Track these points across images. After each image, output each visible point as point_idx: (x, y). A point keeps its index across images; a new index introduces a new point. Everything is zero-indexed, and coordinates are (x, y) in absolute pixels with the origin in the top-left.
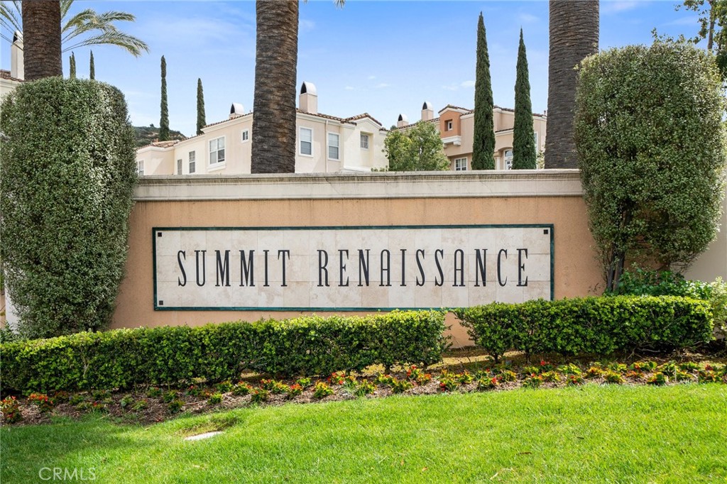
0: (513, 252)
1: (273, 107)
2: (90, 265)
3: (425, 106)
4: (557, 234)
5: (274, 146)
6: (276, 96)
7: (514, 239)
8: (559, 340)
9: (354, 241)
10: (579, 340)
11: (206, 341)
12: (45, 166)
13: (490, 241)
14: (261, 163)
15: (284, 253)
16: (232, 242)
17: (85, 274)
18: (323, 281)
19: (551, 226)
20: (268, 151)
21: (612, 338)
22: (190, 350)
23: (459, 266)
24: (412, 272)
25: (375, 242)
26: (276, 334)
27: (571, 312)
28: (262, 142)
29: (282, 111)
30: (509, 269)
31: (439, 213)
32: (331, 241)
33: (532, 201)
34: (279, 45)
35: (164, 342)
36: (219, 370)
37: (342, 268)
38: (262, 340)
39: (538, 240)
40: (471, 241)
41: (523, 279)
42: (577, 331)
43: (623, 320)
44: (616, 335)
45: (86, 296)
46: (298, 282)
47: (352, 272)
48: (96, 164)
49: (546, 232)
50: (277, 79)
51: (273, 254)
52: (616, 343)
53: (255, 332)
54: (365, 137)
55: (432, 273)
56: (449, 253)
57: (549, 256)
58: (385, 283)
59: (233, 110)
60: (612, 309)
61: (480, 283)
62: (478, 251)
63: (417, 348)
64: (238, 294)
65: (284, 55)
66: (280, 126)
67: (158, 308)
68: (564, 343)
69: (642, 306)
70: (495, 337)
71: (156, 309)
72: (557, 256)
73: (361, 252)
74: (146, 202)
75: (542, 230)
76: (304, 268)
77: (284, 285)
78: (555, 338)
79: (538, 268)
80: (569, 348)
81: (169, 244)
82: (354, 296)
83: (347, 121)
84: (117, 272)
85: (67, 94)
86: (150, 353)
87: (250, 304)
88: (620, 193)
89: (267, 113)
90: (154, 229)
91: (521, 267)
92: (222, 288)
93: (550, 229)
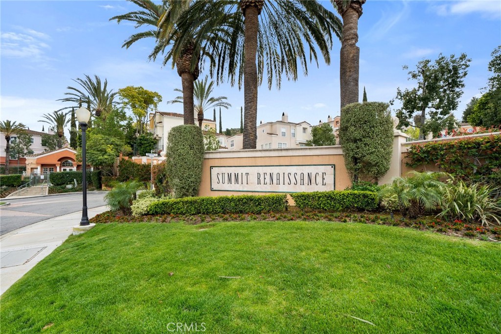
0: (321, 174)
1: (249, 128)
2: (190, 178)
3: (329, 117)
4: (336, 167)
5: (249, 140)
6: (250, 124)
7: (321, 169)
8: (322, 205)
9: (268, 170)
10: (328, 205)
11: (215, 201)
12: (177, 150)
13: (313, 170)
14: (245, 145)
15: (247, 174)
16: (232, 171)
17: (188, 180)
18: (259, 183)
19: (334, 165)
20: (247, 141)
21: (340, 205)
22: (211, 204)
23: (302, 178)
24: (287, 180)
25: (275, 170)
26: (235, 200)
27: (326, 196)
28: (245, 139)
29: (252, 129)
30: (319, 179)
31: (296, 161)
32: (261, 170)
33: (327, 157)
34: (250, 108)
35: (205, 201)
36: (219, 210)
37: (265, 179)
38: (231, 202)
39: (330, 170)
40: (306, 170)
41: (324, 183)
42: (328, 202)
43: (343, 199)
44: (342, 204)
45: (189, 186)
46: (251, 183)
47: (268, 180)
48: (191, 149)
49: (332, 167)
50: (250, 119)
51: (244, 174)
52: (342, 207)
53: (229, 199)
54: (305, 129)
55: (293, 181)
56: (299, 174)
57: (333, 176)
58: (278, 183)
59: (261, 123)
60: (340, 195)
61: (309, 184)
62: (309, 173)
63: (276, 206)
64: (234, 186)
65: (252, 111)
66: (251, 133)
67: (212, 190)
68: (324, 206)
69: (351, 195)
70: (300, 203)
71: (211, 190)
72: (336, 175)
73: (270, 174)
74: (208, 159)
75: (331, 166)
76: (253, 179)
77: (247, 184)
78: (320, 204)
79: (329, 179)
80: (325, 208)
81: (215, 171)
82: (268, 188)
83: (298, 124)
84: (198, 180)
85: (183, 130)
86: (201, 204)
87: (238, 190)
88: (351, 154)
89: (247, 130)
90: (211, 167)
91: (323, 179)
92: (229, 184)
93: (334, 166)
